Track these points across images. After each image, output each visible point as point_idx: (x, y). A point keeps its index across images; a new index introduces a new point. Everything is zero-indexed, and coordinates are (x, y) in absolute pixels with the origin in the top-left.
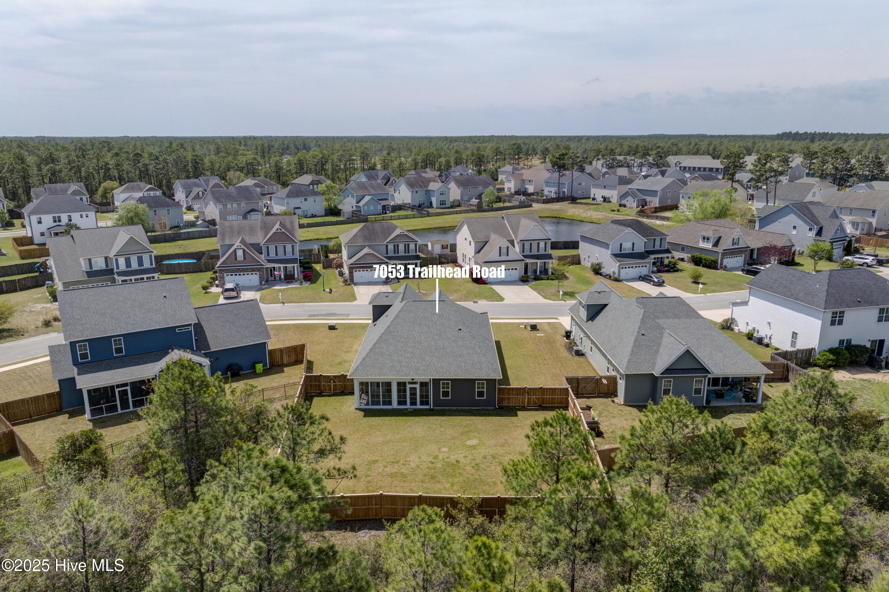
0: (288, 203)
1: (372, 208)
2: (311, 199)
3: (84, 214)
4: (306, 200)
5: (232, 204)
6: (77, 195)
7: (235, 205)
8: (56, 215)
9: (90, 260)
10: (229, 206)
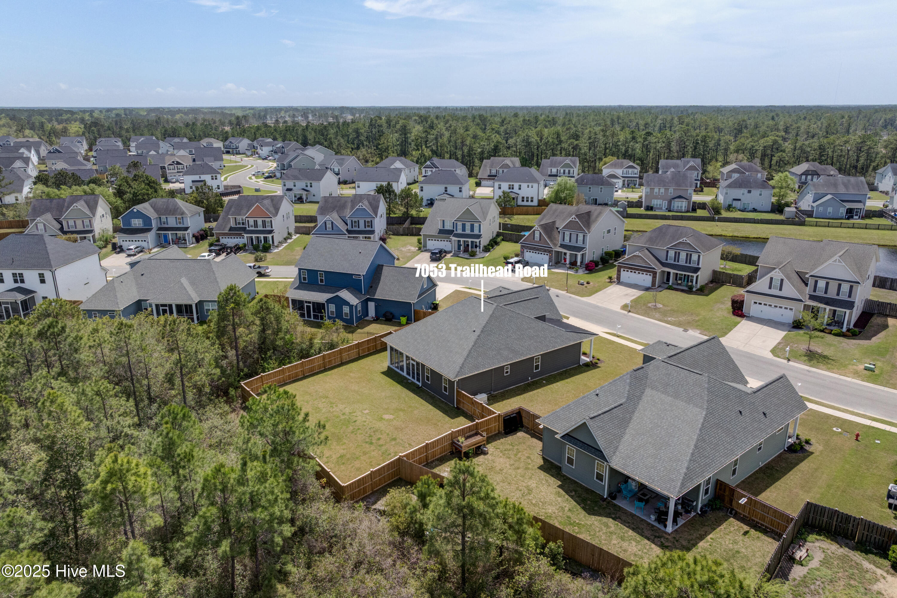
0: (726, 194)
1: (830, 210)
2: (755, 192)
3: (530, 184)
4: (749, 192)
5: (659, 189)
6: (567, 167)
7: (662, 190)
8: (511, 184)
9: (443, 221)
10: (656, 190)
